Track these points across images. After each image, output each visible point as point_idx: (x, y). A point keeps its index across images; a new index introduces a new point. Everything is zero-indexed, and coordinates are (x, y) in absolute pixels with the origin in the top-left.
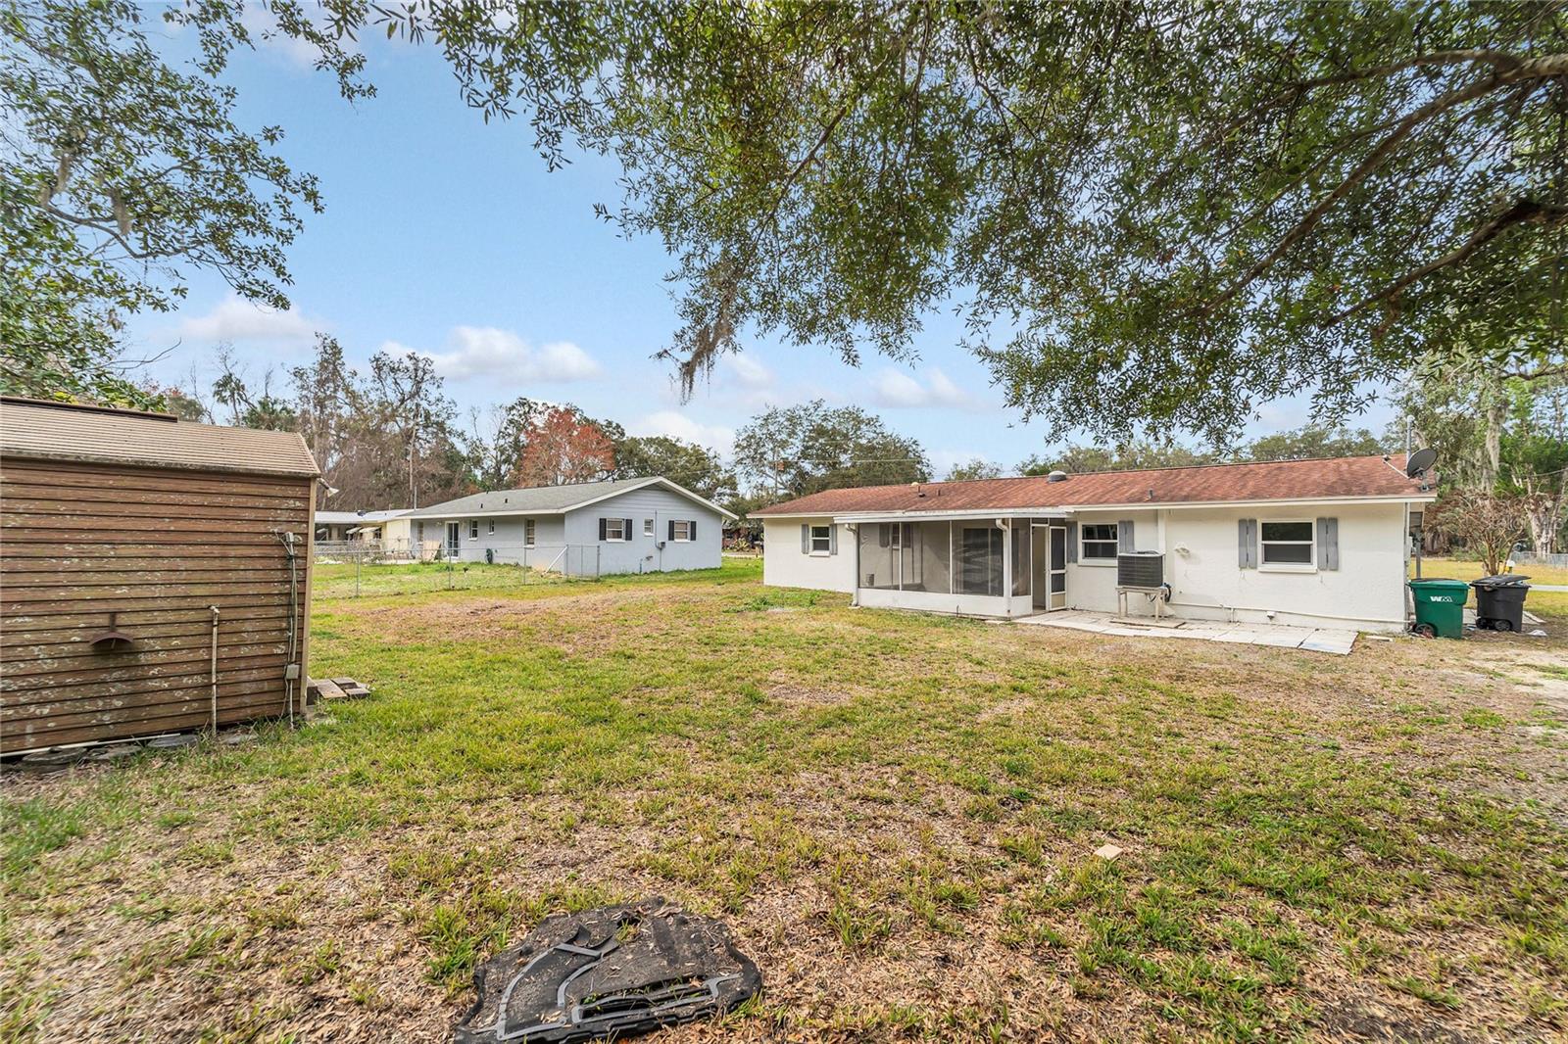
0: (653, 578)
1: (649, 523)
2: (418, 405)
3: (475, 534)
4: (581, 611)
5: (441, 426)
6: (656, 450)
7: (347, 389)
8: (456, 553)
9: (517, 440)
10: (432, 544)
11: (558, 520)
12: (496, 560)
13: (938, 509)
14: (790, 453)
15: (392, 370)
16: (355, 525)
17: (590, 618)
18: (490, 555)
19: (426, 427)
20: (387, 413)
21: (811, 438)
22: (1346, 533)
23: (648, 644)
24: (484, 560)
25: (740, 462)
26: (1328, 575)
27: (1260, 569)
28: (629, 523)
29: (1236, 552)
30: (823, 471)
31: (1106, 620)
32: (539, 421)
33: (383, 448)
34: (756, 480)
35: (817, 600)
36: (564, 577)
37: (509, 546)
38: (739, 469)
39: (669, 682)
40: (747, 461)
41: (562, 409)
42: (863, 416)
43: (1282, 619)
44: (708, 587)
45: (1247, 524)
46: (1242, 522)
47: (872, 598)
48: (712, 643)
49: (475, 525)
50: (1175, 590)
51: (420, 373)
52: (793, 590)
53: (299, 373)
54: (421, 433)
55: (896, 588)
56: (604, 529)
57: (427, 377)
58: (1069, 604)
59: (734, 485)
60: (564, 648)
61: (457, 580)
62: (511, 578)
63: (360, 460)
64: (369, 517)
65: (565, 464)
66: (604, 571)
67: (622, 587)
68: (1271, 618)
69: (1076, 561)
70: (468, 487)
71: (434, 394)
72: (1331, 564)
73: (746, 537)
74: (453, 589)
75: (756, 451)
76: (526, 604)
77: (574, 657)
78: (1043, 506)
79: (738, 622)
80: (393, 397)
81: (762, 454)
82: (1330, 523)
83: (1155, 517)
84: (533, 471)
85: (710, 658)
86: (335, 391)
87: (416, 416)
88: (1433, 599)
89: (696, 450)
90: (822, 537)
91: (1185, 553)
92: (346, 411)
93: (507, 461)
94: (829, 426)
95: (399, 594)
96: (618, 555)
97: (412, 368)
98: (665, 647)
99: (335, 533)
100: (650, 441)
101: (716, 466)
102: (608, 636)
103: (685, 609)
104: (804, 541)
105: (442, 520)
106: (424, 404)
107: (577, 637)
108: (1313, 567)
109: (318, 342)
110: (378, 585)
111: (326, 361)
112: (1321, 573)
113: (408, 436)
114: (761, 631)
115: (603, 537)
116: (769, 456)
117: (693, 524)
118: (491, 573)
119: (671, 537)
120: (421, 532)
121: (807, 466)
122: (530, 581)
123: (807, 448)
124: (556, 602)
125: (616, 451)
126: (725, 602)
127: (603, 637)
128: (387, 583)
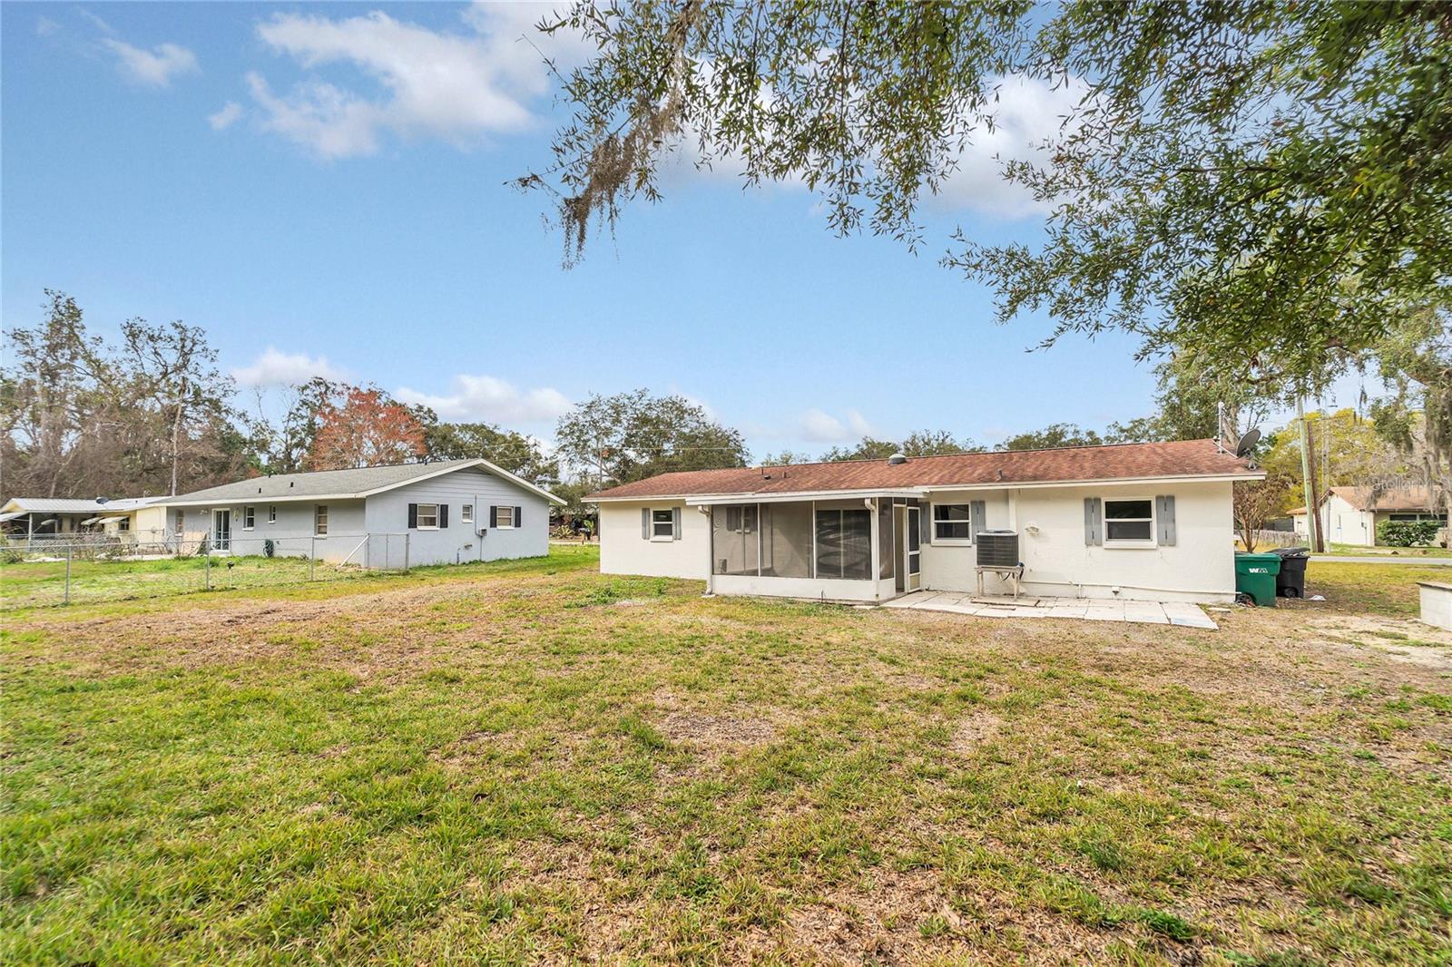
0: (473, 568)
1: (467, 509)
2: (184, 379)
3: (251, 523)
4: (384, 612)
5: (215, 405)
6: (472, 437)
7: (88, 357)
8: (226, 546)
9: (311, 424)
10: (193, 536)
11: (357, 506)
12: (277, 553)
13: (789, 490)
14: (615, 441)
15: (151, 338)
16: (94, 515)
17: (396, 622)
18: (270, 547)
19: (195, 404)
20: (143, 387)
21: (636, 426)
22: (1182, 510)
23: (476, 658)
24: (261, 551)
25: (563, 449)
26: (1167, 550)
27: (1105, 546)
28: (444, 509)
29: (1082, 531)
30: (647, 459)
31: (966, 600)
32: (339, 403)
33: (137, 427)
34: (579, 467)
35: (664, 588)
36: (365, 571)
37: (294, 537)
38: (562, 456)
39: (515, 722)
40: (570, 448)
41: (364, 390)
42: (686, 405)
43: (1125, 594)
44: (538, 578)
45: (1091, 503)
46: (1087, 501)
47: (728, 585)
48: (561, 650)
49: (250, 513)
50: (1026, 568)
51: (189, 344)
52: (634, 578)
53: (20, 336)
54: (189, 411)
55: (754, 573)
56: (414, 516)
57: (197, 348)
58: (923, 586)
59: (555, 474)
60: (355, 671)
61: (219, 577)
62: (295, 574)
63: (105, 439)
64: (111, 505)
65: (369, 449)
66: (413, 562)
67: (437, 581)
68: (1116, 593)
69: (929, 542)
70: (248, 470)
71: (206, 367)
72: (1169, 540)
73: (570, 523)
74: (212, 589)
75: (579, 437)
76: (310, 607)
77: (370, 685)
78: (898, 486)
79: (587, 621)
80: (151, 369)
81: (585, 441)
82: (1168, 501)
83: (1005, 496)
84: (329, 455)
85: (565, 674)
86: (73, 358)
87: (182, 391)
88: (1252, 571)
89: (515, 438)
90: (664, 521)
91: (1034, 531)
92: (90, 384)
93: (300, 445)
94: (653, 414)
95: (132, 598)
96: (430, 544)
97: (177, 337)
98: (501, 662)
99: (66, 524)
100: (466, 428)
101: (536, 453)
102: (420, 648)
103: (517, 607)
104: (644, 525)
105: (208, 509)
106: (193, 378)
107: (375, 651)
108: (1153, 542)
109: (49, 301)
110: (110, 586)
111: (60, 322)
112: (1162, 549)
113: (171, 415)
114: (619, 631)
115: (413, 523)
116: (593, 444)
117: (518, 510)
118: (270, 568)
119: (493, 524)
120: (180, 522)
121: (631, 453)
122: (320, 576)
123: (630, 436)
124: (351, 603)
125: (428, 436)
126: (563, 594)
127: (413, 650)
128: (120, 584)
